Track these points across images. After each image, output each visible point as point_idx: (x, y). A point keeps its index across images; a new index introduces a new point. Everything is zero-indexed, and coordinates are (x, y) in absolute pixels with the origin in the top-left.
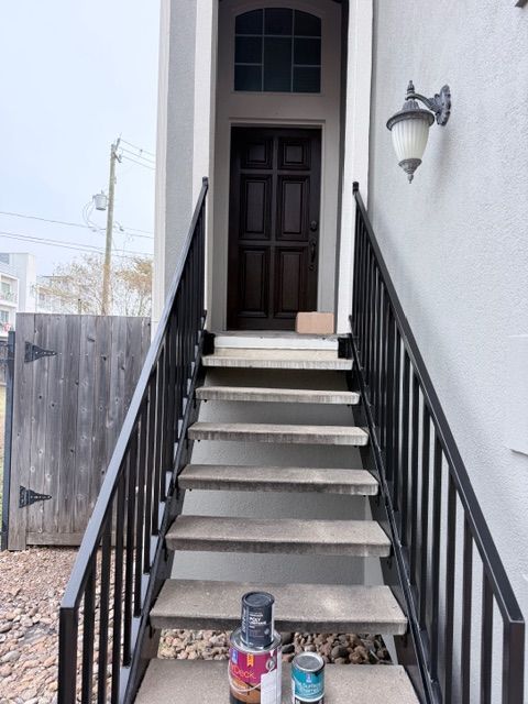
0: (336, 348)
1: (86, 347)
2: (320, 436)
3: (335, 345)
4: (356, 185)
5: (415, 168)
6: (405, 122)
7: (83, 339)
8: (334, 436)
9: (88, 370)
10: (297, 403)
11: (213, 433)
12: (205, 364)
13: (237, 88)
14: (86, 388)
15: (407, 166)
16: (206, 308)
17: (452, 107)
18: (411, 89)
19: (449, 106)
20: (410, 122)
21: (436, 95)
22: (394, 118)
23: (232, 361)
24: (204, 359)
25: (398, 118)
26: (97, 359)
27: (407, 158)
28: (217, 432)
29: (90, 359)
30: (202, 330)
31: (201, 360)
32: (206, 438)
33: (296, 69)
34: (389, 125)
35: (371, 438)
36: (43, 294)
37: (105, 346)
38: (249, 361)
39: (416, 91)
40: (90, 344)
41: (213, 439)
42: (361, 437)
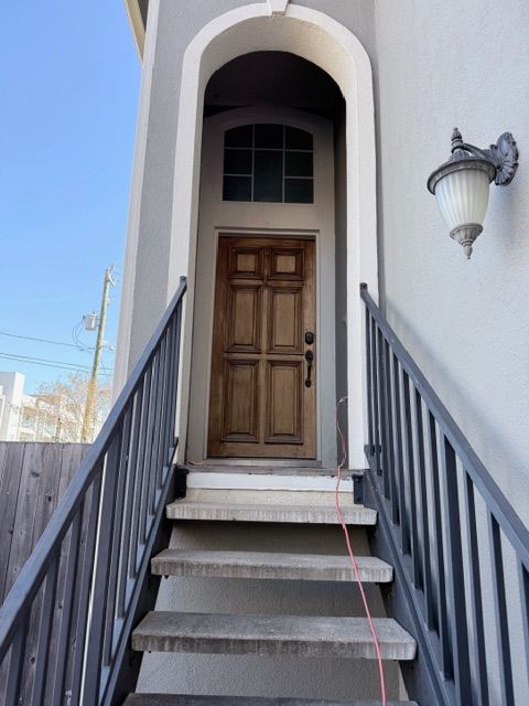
0: (351, 490)
1: (27, 483)
2: (342, 645)
3: (348, 485)
4: (364, 286)
5: (474, 239)
6: (456, 175)
7: (26, 472)
8: (363, 645)
9: (28, 513)
10: (301, 581)
11: (173, 640)
12: (169, 516)
13: (226, 198)
14: (23, 538)
15: (462, 234)
16: (177, 434)
17: (520, 158)
18: (458, 137)
19: (517, 156)
20: (464, 174)
21: (492, 146)
22: (441, 169)
23: (208, 511)
24: (169, 508)
25: (445, 170)
26: (41, 499)
27: (463, 222)
28: (177, 638)
29: (31, 499)
30: (169, 465)
31: (165, 510)
32: (161, 649)
33: (286, 180)
34: (431, 185)
35: (421, 647)
36: (28, 414)
37: (53, 481)
38: (233, 511)
39: (466, 140)
40: (33, 480)
41: (171, 650)
42: (405, 645)
